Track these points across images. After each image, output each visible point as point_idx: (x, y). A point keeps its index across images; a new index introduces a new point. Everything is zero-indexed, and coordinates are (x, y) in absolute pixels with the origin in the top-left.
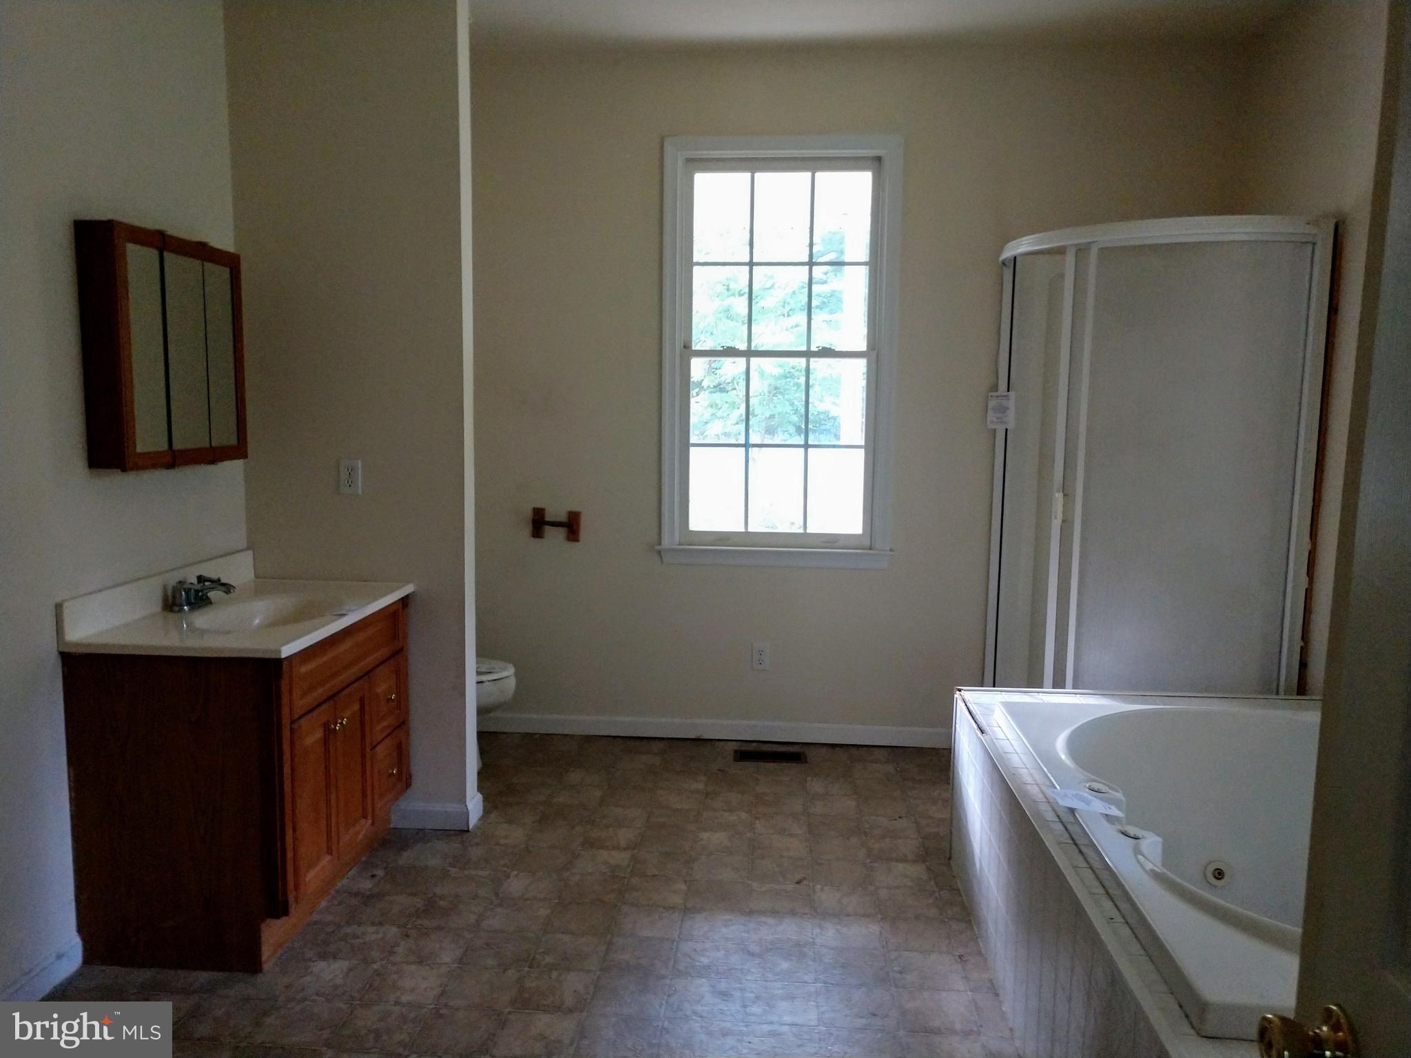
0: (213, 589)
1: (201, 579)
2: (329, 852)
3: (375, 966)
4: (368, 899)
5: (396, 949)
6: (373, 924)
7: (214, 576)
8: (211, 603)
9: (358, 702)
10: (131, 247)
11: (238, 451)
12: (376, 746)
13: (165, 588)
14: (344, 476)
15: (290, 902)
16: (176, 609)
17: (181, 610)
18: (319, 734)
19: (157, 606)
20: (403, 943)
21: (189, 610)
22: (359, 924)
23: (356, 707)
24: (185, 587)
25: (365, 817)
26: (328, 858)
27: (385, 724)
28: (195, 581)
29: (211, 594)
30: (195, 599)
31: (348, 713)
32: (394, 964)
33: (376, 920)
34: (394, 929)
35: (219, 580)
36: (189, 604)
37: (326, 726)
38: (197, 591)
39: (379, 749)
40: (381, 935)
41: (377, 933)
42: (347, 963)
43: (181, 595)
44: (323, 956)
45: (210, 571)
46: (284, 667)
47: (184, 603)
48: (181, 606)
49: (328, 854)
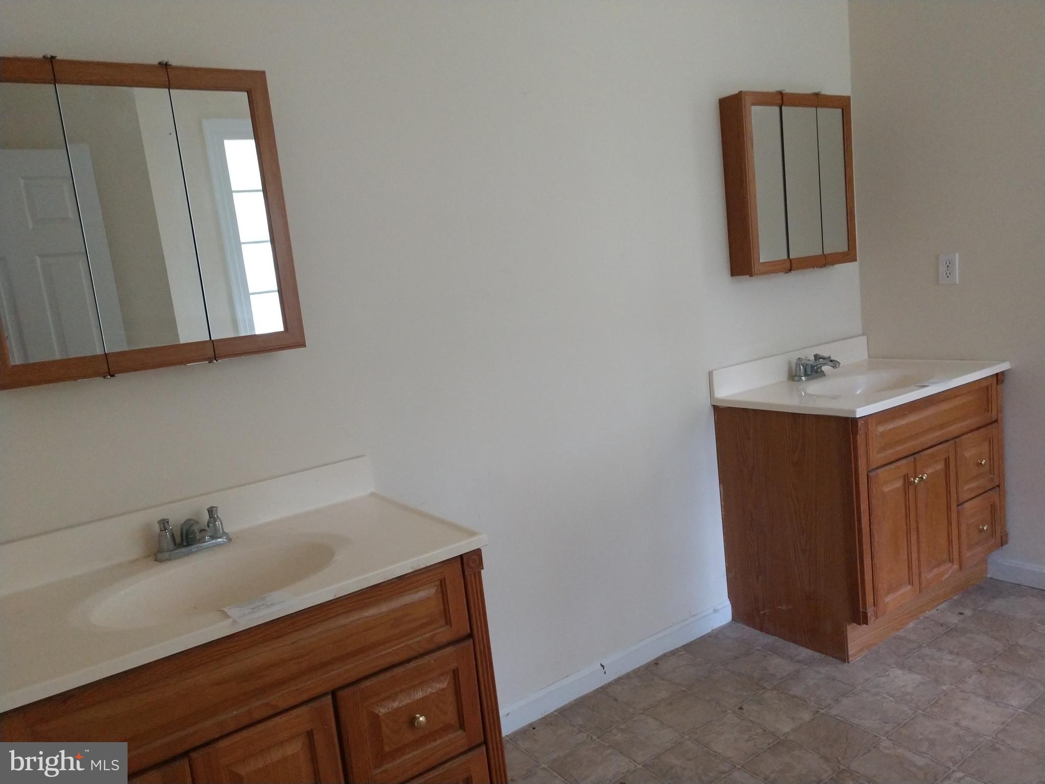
0: (825, 364)
1: (817, 357)
2: (911, 582)
3: (944, 688)
4: (951, 631)
5: (967, 679)
6: (951, 653)
7: (826, 355)
8: (825, 375)
9: (943, 462)
10: (755, 109)
11: (849, 256)
12: (962, 504)
13: (790, 363)
14: (942, 269)
15: (869, 615)
16: (797, 378)
17: (800, 380)
18: (899, 484)
19: (784, 377)
20: (974, 676)
21: (806, 380)
22: (939, 649)
23: (940, 466)
24: (803, 362)
25: (951, 561)
26: (909, 587)
27: (973, 485)
28: (812, 358)
29: (824, 368)
30: (811, 372)
31: (930, 471)
32: (962, 691)
33: (956, 650)
34: (969, 662)
35: (829, 358)
36: (806, 375)
37: (906, 478)
38: (812, 367)
39: (967, 505)
40: (955, 664)
41: (952, 661)
42: (919, 677)
43: (800, 368)
44: (902, 667)
45: (824, 352)
46: (859, 425)
47: (802, 375)
48: (800, 377)
49: (909, 584)
